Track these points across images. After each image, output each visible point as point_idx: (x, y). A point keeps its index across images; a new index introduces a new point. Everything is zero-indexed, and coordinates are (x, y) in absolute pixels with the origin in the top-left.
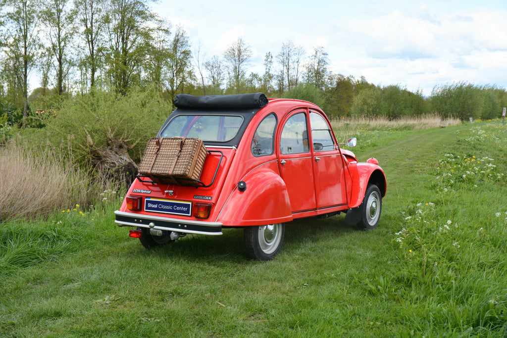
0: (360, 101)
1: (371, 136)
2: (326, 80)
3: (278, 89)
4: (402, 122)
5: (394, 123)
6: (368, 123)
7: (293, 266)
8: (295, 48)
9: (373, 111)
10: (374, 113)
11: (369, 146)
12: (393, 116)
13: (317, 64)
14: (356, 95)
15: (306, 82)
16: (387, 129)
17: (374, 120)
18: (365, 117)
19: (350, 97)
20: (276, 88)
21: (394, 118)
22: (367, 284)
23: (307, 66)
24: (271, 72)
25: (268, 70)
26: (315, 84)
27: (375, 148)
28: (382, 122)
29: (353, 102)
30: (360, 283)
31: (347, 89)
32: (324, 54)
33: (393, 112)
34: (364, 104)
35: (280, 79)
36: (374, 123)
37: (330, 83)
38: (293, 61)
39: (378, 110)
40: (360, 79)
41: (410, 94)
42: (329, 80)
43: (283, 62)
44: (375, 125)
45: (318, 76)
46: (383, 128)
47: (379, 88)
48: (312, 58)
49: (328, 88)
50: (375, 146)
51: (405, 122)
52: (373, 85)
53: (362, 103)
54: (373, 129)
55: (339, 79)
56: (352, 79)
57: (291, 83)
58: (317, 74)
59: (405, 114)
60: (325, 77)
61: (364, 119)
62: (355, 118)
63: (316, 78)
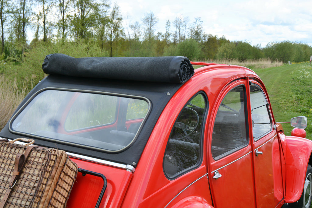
0: (222, 50)
2: (202, 37)
4: (247, 63)
8: (184, 18)
10: (230, 57)
12: (242, 59)
13: (197, 28)
14: (220, 46)
15: (190, 38)
17: (231, 62)
18: (225, 59)
19: (216, 47)
20: (172, 41)
21: (243, 61)
23: (191, 29)
24: (170, 32)
25: (167, 31)
26: (195, 39)
29: (218, 51)
31: (213, 43)
32: (201, 22)
33: (242, 57)
34: (224, 52)
35: (175, 36)
37: (204, 39)
38: (183, 25)
39: (233, 56)
40: (221, 37)
42: (203, 37)
43: (177, 26)
45: (197, 35)
48: (193, 24)
49: (203, 42)
51: (249, 63)
52: (229, 41)
55: (210, 37)
56: (217, 37)
57: (181, 38)
58: (197, 33)
59: (249, 59)
60: (201, 35)
61: (224, 61)
62: (219, 60)
63: (196, 36)
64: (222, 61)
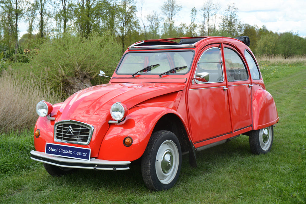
0: (262, 44)
1: (272, 71)
2: (237, 28)
3: (200, 35)
4: (294, 60)
5: (289, 61)
6: (268, 60)
7: (228, 178)
8: (213, 5)
9: (272, 51)
10: (273, 52)
11: (272, 78)
12: (288, 55)
13: (230, 17)
14: (259, 39)
15: (221, 30)
16: (284, 64)
17: (273, 58)
18: (266, 55)
19: (254, 41)
20: (199, 34)
21: (289, 56)
22: (296, 197)
23: (223, 18)
24: (195, 23)
25: (193, 21)
26: (228, 31)
27: (277, 79)
28: (279, 59)
29: (256, 45)
30: (289, 195)
31: (252, 35)
32: (234, 9)
33: (288, 52)
34: (265, 46)
35: (202, 28)
36: (273, 60)
37: (239, 30)
38: (212, 14)
39: (276, 51)
40: (262, 28)
41: (301, 39)
42: (238, 28)
43: (205, 15)
44: (274, 62)
45: (231, 25)
46: (280, 64)
47: (276, 34)
48: (226, 12)
49: (238, 34)
50: (277, 77)
51: (297, 59)
52: (271, 32)
53: (264, 45)
54: (273, 65)
55: (247, 27)
56: (256, 27)
57: (210, 30)
58: (230, 24)
59: (297, 54)
60: (236, 26)
61: (265, 57)
62: (258, 57)
63: (229, 27)
64: (262, 57)
